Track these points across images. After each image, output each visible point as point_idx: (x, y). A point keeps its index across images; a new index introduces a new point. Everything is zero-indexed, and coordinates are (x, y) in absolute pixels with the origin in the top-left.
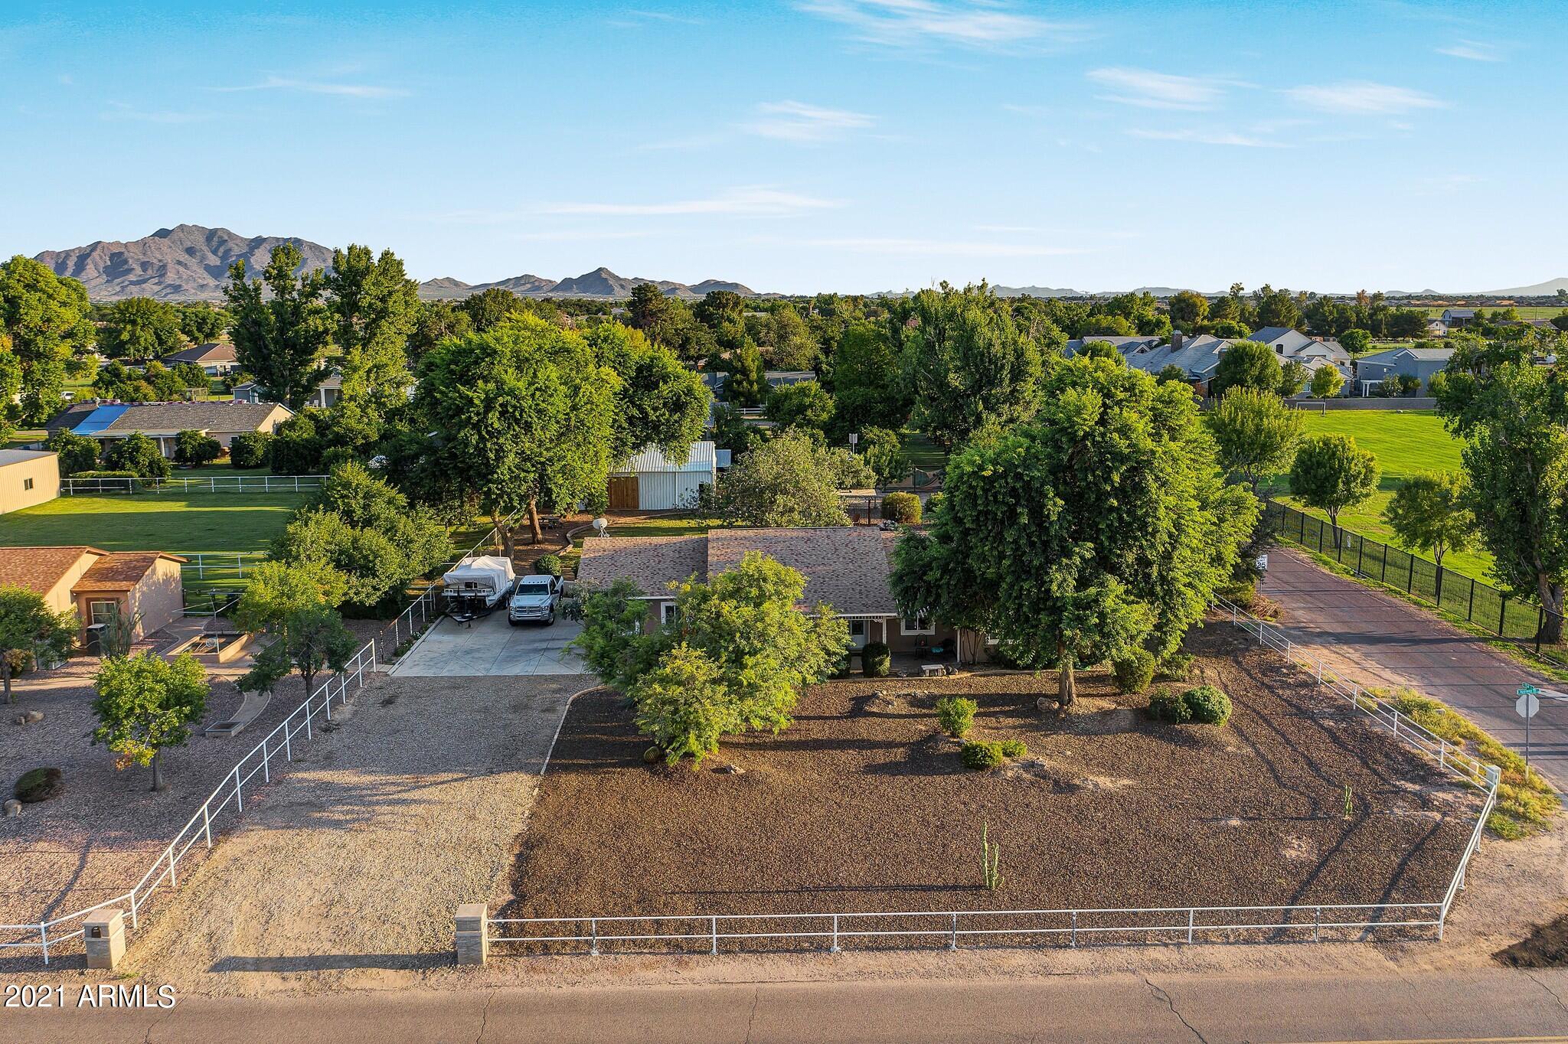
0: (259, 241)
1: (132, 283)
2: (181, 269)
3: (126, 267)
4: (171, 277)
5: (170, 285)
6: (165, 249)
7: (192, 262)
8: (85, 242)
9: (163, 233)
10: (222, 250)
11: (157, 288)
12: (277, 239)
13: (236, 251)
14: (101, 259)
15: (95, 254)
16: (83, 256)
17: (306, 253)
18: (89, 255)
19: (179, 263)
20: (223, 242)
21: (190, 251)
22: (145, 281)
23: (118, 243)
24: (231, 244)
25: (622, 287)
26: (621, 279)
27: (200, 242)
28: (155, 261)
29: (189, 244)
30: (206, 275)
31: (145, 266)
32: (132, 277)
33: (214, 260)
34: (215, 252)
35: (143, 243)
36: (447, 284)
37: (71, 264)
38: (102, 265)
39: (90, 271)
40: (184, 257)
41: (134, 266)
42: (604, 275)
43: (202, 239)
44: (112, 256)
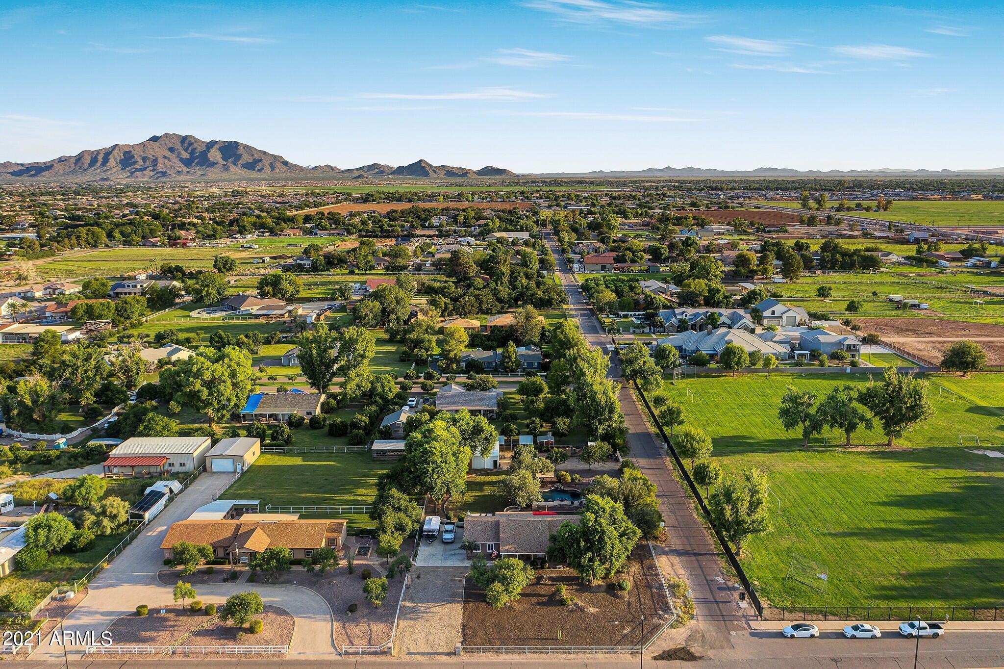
0: (213, 143)
1: (137, 170)
2: (167, 161)
3: (133, 160)
4: (160, 167)
5: (160, 172)
6: (157, 149)
7: (173, 156)
8: (109, 145)
9: (155, 139)
10: (190, 149)
11: (152, 174)
12: (224, 142)
13: (199, 149)
14: (117, 155)
15: (115, 152)
16: (107, 153)
17: (241, 151)
18: (111, 153)
19: (165, 157)
20: (191, 144)
21: (171, 150)
22: (145, 169)
23: (128, 145)
24: (196, 145)
25: (435, 172)
26: (433, 167)
27: (177, 144)
28: (151, 156)
29: (171, 146)
30: (181, 165)
31: (144, 159)
32: (137, 166)
33: (185, 155)
34: (186, 150)
35: (143, 145)
36: (327, 169)
37: (100, 158)
38: (118, 159)
39: (112, 163)
40: (168, 154)
41: (138, 160)
42: (423, 165)
43: (178, 142)
44: (125, 153)
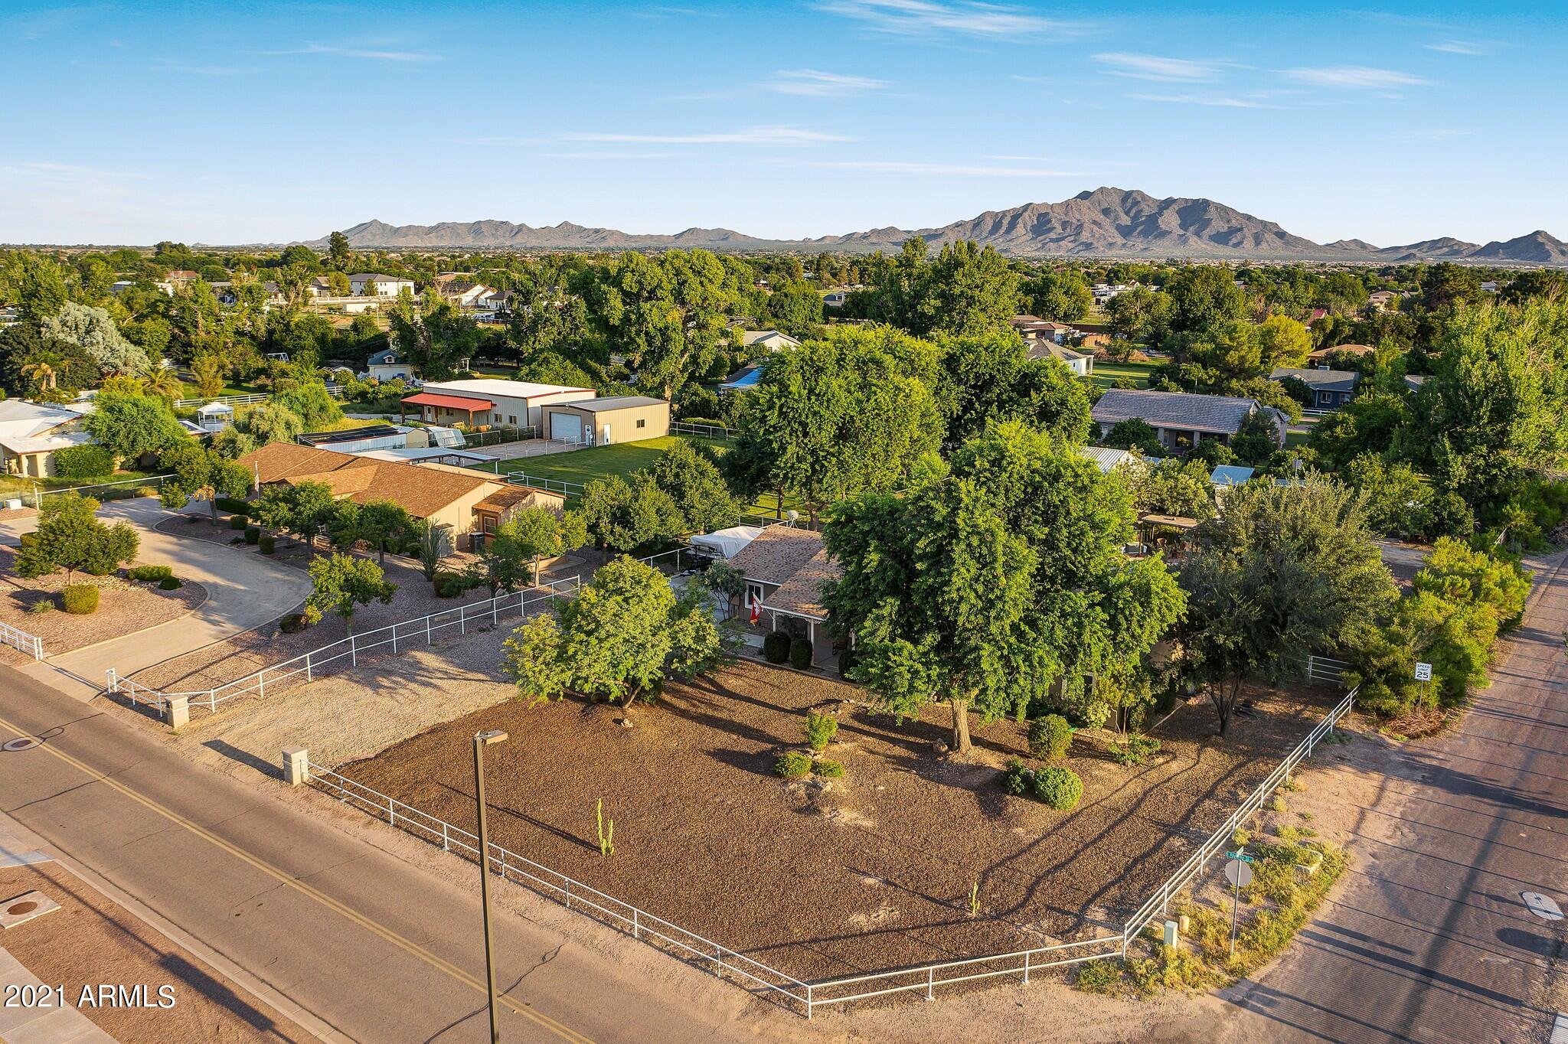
0: (1169, 202)
1: (1052, 240)
2: (1096, 228)
3: (1049, 226)
4: (1085, 236)
5: (1083, 243)
6: (1084, 210)
7: (1106, 222)
8: (1019, 204)
9: (1085, 195)
10: (1134, 211)
11: (1071, 245)
12: (1186, 200)
13: (1147, 211)
14: (1029, 219)
15: (1026, 215)
16: (1016, 216)
17: (1212, 213)
18: (1021, 215)
19: (1095, 222)
20: (1136, 203)
21: (1106, 212)
22: (1062, 239)
23: (1045, 205)
24: (1143, 205)
25: (1563, 253)
26: (1561, 244)
27: (1115, 203)
28: (1074, 221)
29: (1106, 205)
30: (1117, 234)
31: (1065, 225)
32: (1053, 235)
33: (1125, 220)
34: (1127, 213)
35: (1067, 204)
36: (1353, 246)
37: (1005, 223)
38: (1029, 224)
39: (1020, 229)
40: (1100, 218)
41: (1056, 225)
42: (1540, 239)
43: (1118, 201)
44: (1040, 215)
